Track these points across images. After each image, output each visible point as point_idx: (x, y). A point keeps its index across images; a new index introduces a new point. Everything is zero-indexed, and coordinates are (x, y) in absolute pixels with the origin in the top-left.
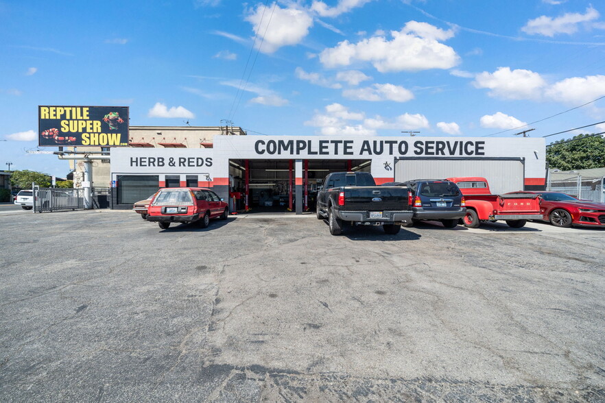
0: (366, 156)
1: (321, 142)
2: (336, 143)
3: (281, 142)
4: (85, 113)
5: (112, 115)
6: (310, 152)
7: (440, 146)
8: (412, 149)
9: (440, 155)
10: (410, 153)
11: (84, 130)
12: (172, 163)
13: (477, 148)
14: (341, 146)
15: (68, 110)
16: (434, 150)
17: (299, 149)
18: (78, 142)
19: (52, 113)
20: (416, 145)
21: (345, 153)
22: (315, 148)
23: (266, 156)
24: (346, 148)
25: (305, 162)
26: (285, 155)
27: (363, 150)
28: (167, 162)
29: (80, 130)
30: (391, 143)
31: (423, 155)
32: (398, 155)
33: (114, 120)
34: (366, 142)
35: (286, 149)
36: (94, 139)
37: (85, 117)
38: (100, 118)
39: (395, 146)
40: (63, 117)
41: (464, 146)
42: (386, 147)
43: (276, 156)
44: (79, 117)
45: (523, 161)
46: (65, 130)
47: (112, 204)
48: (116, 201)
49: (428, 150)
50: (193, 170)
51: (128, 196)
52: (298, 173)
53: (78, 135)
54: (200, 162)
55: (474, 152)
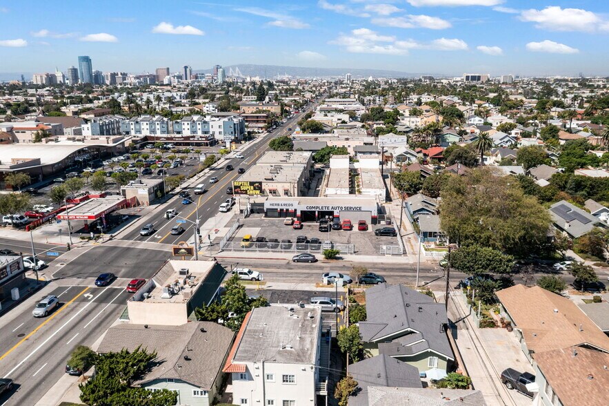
0: (332, 210)
1: (322, 207)
3: (312, 207)
5: (257, 184)
6: (319, 209)
8: (344, 209)
9: (351, 210)
11: (248, 189)
12: (281, 205)
14: (326, 208)
15: (243, 183)
18: (246, 193)
19: (238, 184)
23: (309, 210)
26: (313, 210)
32: (340, 210)
33: (258, 186)
34: (332, 207)
36: (251, 192)
37: (248, 185)
41: (356, 208)
42: (337, 208)
43: (311, 210)
45: (371, 212)
46: (242, 189)
47: (265, 217)
48: (266, 216)
49: (348, 209)
50: (287, 207)
51: (269, 214)
52: (317, 213)
53: (246, 191)
54: (289, 205)
55: (359, 209)
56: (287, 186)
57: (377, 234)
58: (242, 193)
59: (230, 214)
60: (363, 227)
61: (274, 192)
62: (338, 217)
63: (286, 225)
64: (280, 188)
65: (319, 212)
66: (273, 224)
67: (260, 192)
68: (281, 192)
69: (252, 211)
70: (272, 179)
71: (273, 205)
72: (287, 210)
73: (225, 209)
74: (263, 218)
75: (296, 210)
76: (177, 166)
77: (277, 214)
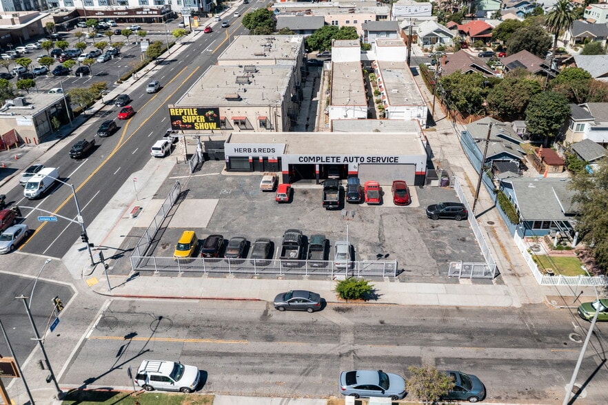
0: (346, 163)
1: (327, 157)
2: (333, 158)
3: (310, 158)
4: (195, 112)
5: (210, 113)
6: (322, 161)
7: (378, 159)
8: (366, 160)
9: (378, 163)
11: (196, 121)
12: (255, 151)
13: (395, 160)
15: (185, 110)
16: (376, 161)
17: (317, 160)
18: (193, 128)
19: (177, 112)
20: (367, 158)
22: (324, 159)
23: (304, 163)
24: (337, 160)
26: (312, 162)
27: (344, 160)
28: (252, 150)
29: (193, 121)
31: (371, 162)
32: (360, 163)
33: (212, 115)
34: (346, 157)
35: (312, 160)
36: (202, 126)
37: (195, 114)
38: (204, 114)
39: (359, 159)
40: (183, 114)
41: (389, 159)
42: (355, 159)
43: (308, 163)
44: (192, 114)
45: (416, 165)
46: (185, 121)
47: (228, 170)
48: (229, 168)
49: (373, 161)
50: (266, 155)
51: (234, 165)
52: (317, 169)
53: (192, 124)
54: (269, 150)
55: (393, 161)
56: (264, 112)
57: (431, 217)
58: (186, 129)
59: (170, 162)
60: (402, 196)
61: (241, 123)
62: (355, 175)
63: (264, 191)
64: (252, 115)
65: (320, 165)
66: (241, 189)
67: (218, 126)
68: (255, 123)
69: (206, 157)
70: (239, 99)
71: (239, 150)
72: (265, 159)
73: (160, 153)
74: (224, 173)
75: (279, 159)
76: (109, 59)
77: (247, 166)
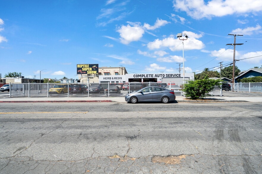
0: (156, 77)
1: (147, 75)
2: (150, 75)
3: (139, 75)
4: (88, 66)
5: (94, 66)
6: (145, 77)
7: (171, 75)
8: (165, 76)
9: (171, 77)
10: (165, 77)
13: (179, 75)
14: (151, 76)
16: (170, 76)
17: (142, 76)
20: (166, 75)
21: (152, 77)
22: (146, 76)
23: (136, 78)
24: (152, 76)
25: (144, 79)
27: (155, 76)
28: (112, 78)
29: (87, 70)
30: (161, 75)
31: (168, 77)
32: (162, 77)
34: (156, 75)
35: (140, 76)
38: (92, 67)
39: (162, 75)
40: (83, 67)
41: (176, 75)
42: (160, 75)
43: (138, 78)
44: (86, 67)
45: (189, 78)
46: (83, 70)
52: (142, 81)
54: (119, 78)
56: (117, 71)
58: (83, 73)
64: (112, 72)
67: (97, 72)
71: (105, 78)
